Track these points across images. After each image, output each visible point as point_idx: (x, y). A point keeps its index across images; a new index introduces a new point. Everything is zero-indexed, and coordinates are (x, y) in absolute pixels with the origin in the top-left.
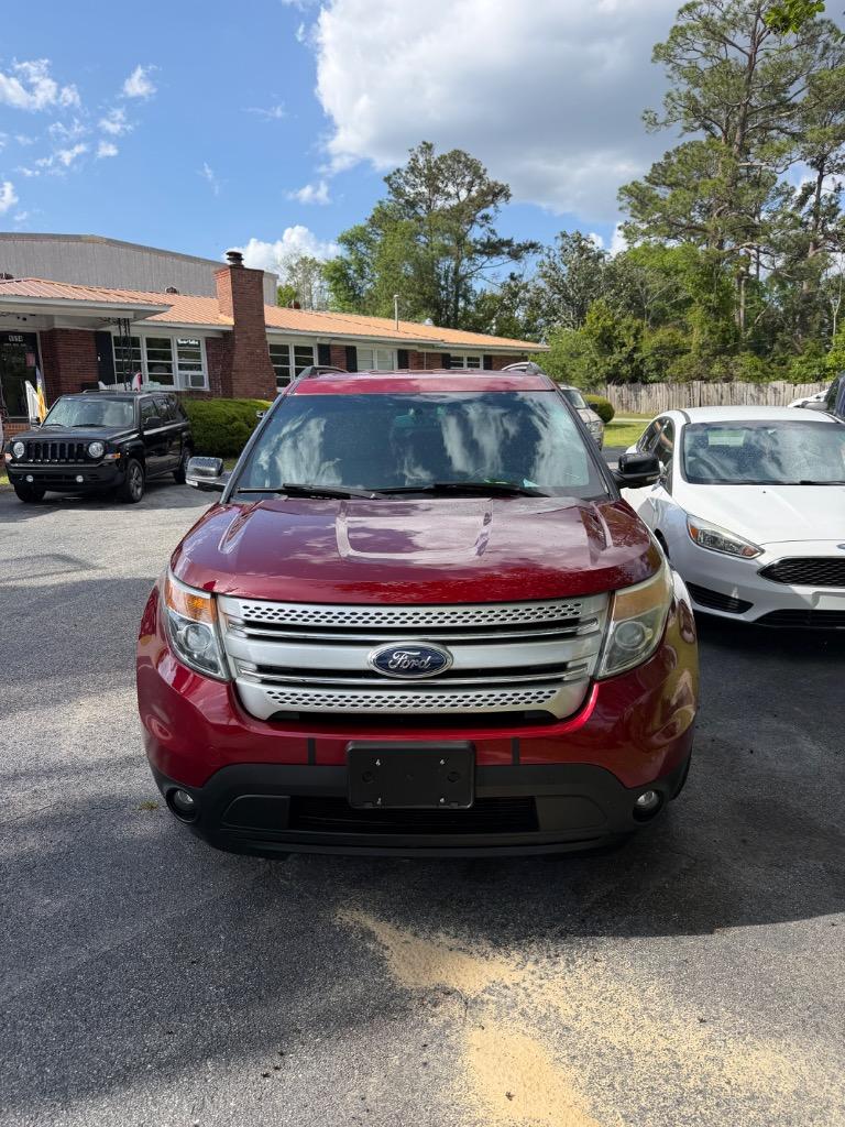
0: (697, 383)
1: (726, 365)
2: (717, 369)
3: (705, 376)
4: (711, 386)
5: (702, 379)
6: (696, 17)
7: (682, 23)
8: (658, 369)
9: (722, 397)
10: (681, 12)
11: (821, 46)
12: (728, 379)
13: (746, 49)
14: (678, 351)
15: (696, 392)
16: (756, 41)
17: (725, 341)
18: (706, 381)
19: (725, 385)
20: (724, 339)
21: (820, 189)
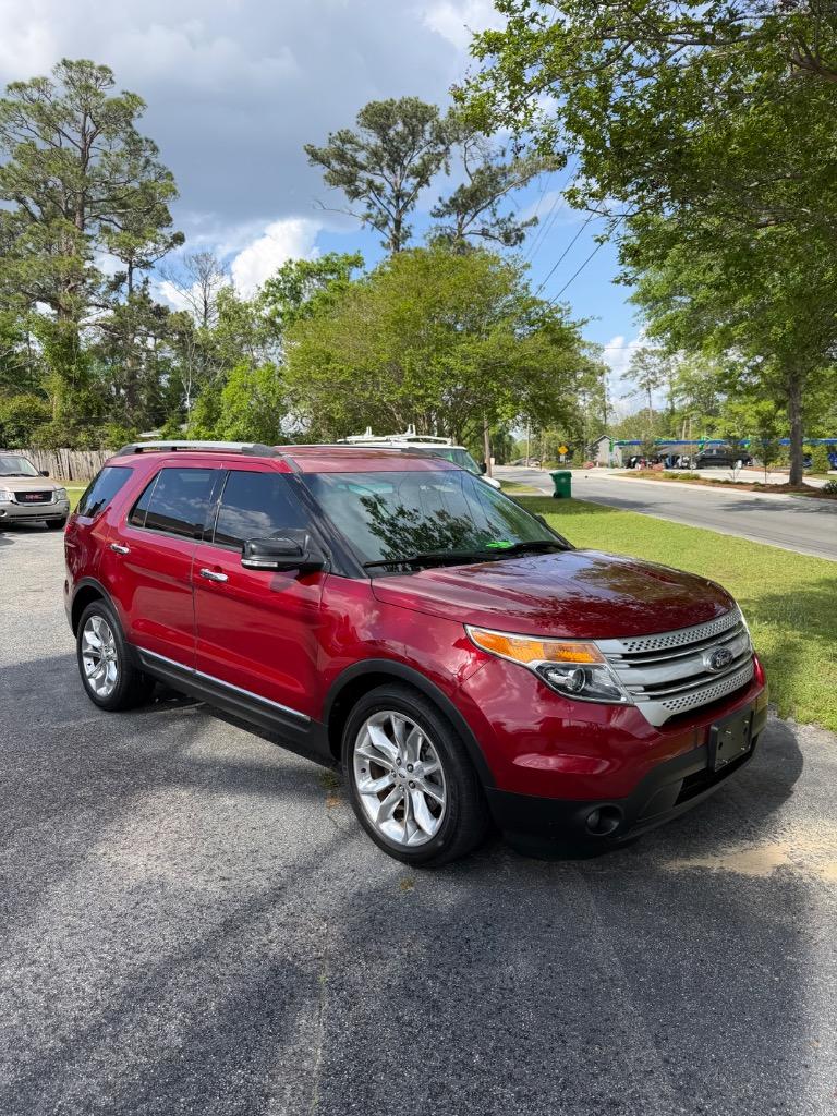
0: (64, 452)
1: (91, 434)
2: (82, 437)
3: (72, 444)
4: (79, 454)
5: (68, 447)
6: (26, 97)
7: (10, 99)
8: (20, 434)
9: (92, 465)
10: (10, 88)
11: (143, 160)
12: (95, 447)
13: (79, 144)
14: (40, 418)
15: (64, 458)
16: (88, 139)
17: (89, 412)
18: (73, 449)
19: (94, 453)
20: (87, 408)
21: (131, 279)
